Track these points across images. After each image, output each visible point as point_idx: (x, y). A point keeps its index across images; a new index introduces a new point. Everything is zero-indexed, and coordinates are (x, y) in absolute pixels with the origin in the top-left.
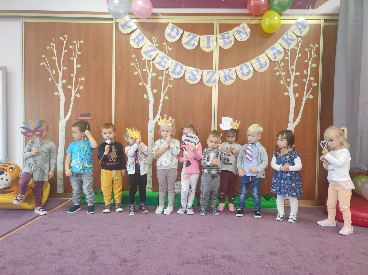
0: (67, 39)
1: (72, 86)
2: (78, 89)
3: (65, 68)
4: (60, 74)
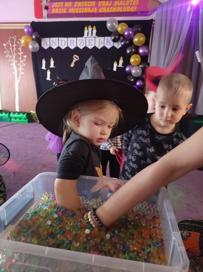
0: (16, 38)
1: (20, 64)
2: (23, 66)
3: (16, 54)
4: (14, 57)
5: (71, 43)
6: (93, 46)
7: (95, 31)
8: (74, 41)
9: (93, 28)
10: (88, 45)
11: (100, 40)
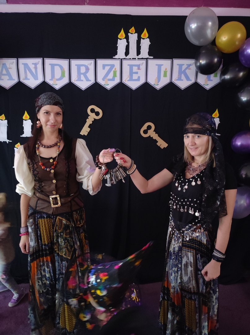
5: (79, 73)
6: (142, 81)
7: (146, 44)
8: (87, 69)
9: (142, 36)
10: (128, 79)
11: (160, 66)
